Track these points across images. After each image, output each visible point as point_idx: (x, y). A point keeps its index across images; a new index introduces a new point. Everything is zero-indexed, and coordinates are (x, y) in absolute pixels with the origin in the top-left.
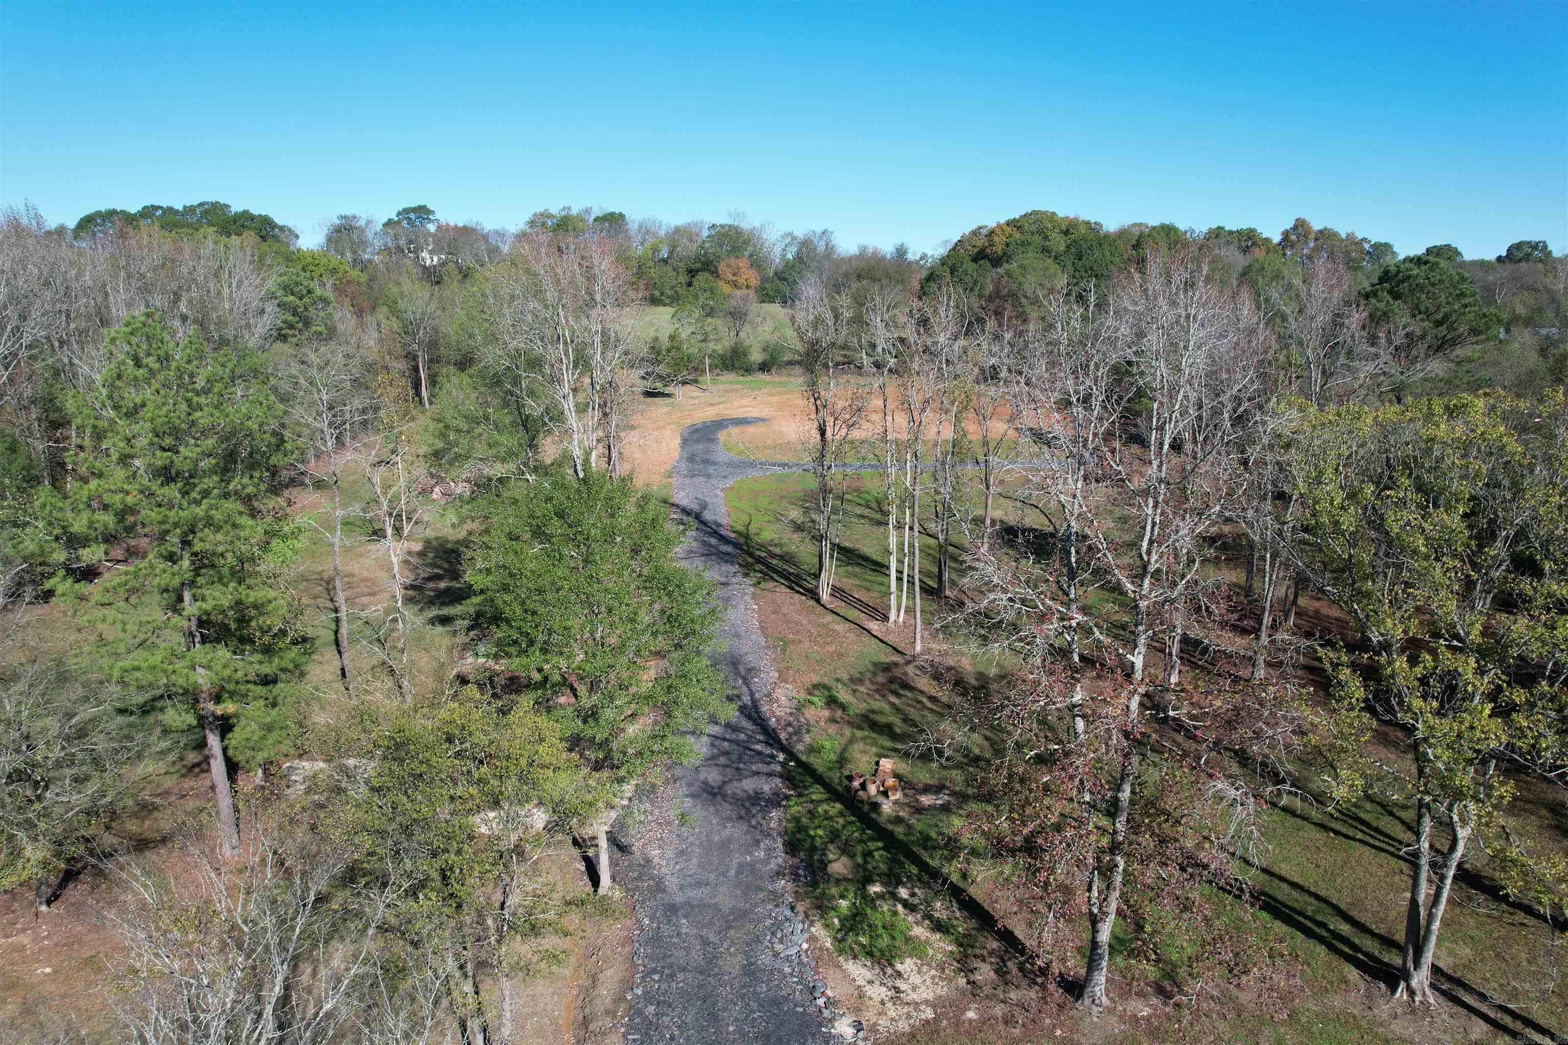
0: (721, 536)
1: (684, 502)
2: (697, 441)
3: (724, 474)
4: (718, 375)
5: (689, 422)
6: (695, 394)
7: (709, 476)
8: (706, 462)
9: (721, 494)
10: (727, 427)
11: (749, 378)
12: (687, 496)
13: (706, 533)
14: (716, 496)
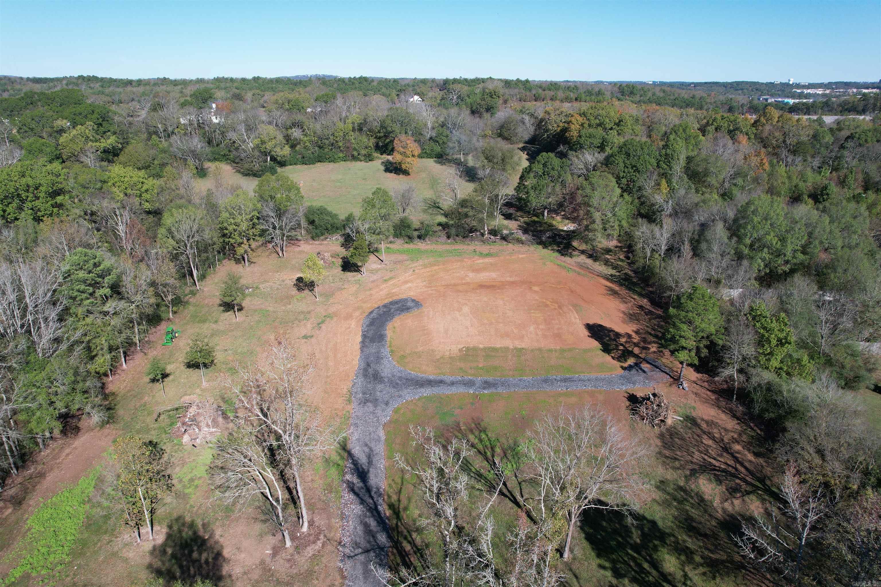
0: (379, 513)
1: (357, 451)
2: (372, 340)
3: (386, 397)
4: (391, 242)
5: (369, 306)
6: (375, 266)
7: (375, 402)
8: (377, 377)
9: (382, 434)
10: (393, 317)
11: (411, 246)
12: (358, 440)
13: (370, 510)
14: (379, 440)
